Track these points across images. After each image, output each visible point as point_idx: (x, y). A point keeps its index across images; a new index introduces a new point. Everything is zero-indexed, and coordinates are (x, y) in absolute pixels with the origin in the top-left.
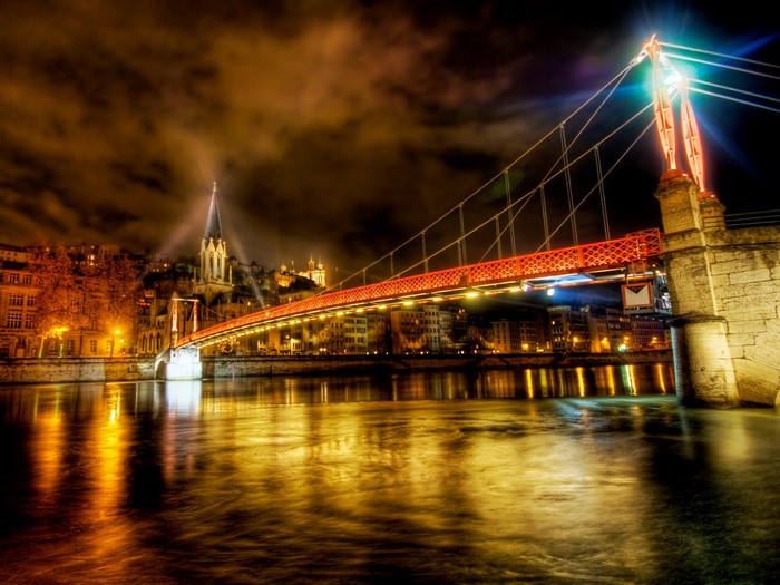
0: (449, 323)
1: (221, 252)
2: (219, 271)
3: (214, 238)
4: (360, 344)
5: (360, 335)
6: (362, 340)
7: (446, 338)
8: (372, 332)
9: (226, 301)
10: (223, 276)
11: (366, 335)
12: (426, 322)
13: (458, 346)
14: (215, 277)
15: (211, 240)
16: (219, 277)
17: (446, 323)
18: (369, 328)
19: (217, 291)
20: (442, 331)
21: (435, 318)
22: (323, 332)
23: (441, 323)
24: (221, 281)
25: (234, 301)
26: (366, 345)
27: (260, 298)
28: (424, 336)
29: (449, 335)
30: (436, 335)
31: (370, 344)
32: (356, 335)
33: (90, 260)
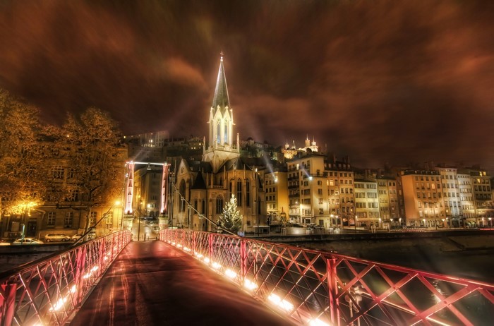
0: (469, 187)
1: (228, 119)
2: (227, 138)
3: (221, 105)
4: (372, 209)
5: (371, 200)
6: (373, 205)
7: (468, 203)
8: (384, 197)
9: (232, 168)
10: (230, 142)
11: (377, 200)
12: (444, 187)
13: (481, 211)
14: (222, 143)
15: (218, 107)
16: (226, 144)
17: (466, 187)
18: (380, 192)
19: (224, 159)
20: (462, 195)
21: (453, 182)
22: (333, 197)
23: (461, 187)
24: (228, 148)
25: (240, 167)
26: (378, 210)
27: (269, 166)
28: (442, 201)
29: (471, 200)
30: (456, 199)
31: (383, 209)
32: (367, 200)
33: (150, 143)
